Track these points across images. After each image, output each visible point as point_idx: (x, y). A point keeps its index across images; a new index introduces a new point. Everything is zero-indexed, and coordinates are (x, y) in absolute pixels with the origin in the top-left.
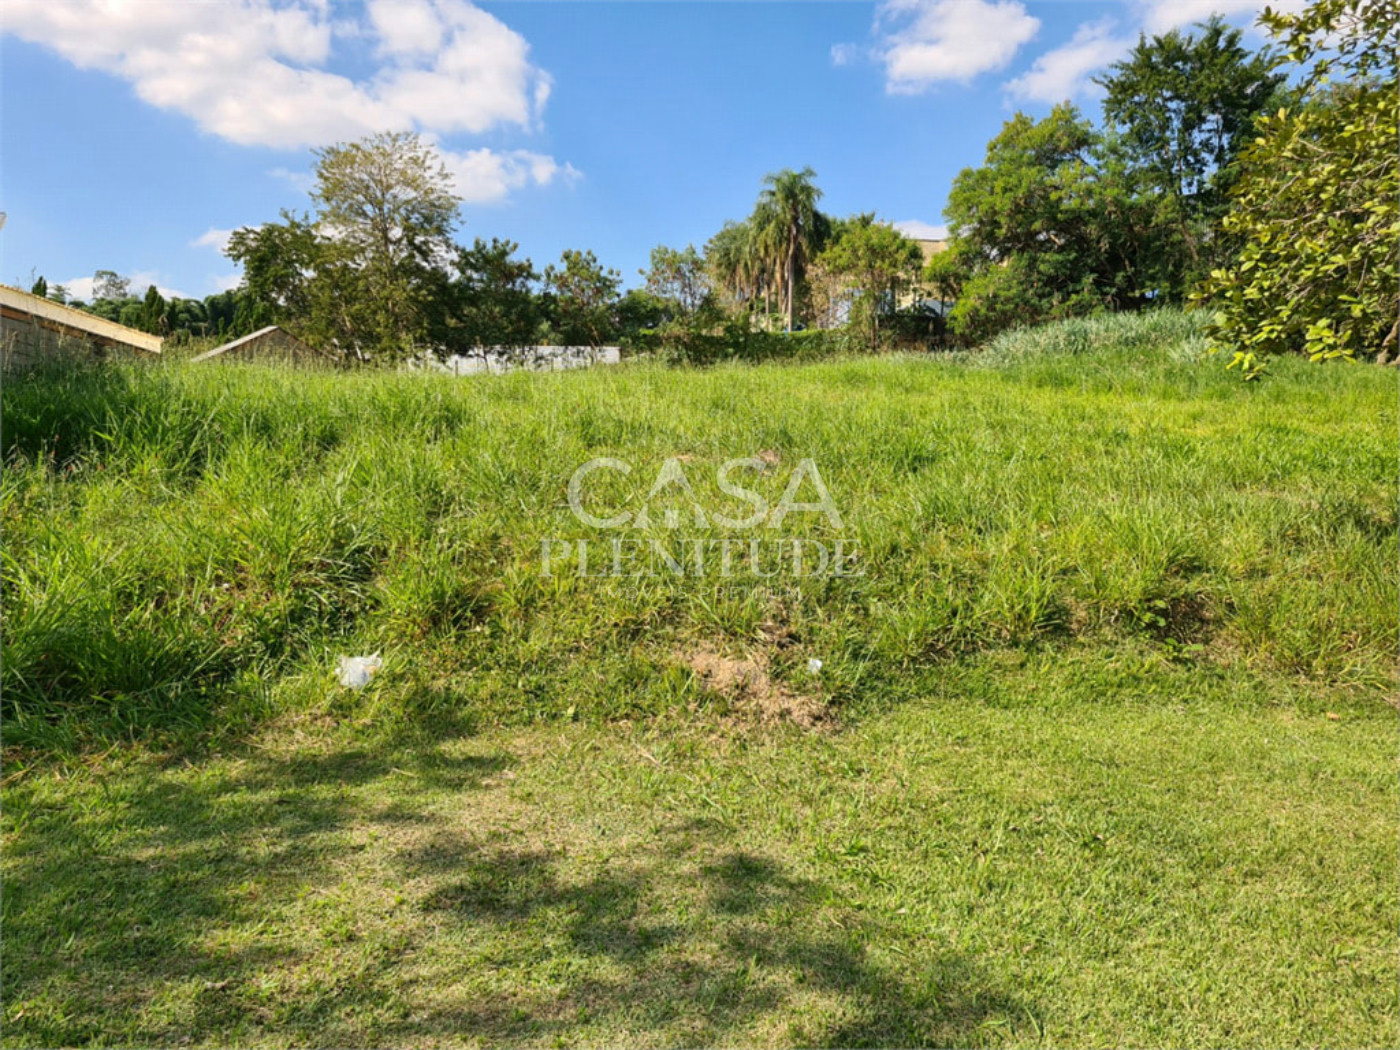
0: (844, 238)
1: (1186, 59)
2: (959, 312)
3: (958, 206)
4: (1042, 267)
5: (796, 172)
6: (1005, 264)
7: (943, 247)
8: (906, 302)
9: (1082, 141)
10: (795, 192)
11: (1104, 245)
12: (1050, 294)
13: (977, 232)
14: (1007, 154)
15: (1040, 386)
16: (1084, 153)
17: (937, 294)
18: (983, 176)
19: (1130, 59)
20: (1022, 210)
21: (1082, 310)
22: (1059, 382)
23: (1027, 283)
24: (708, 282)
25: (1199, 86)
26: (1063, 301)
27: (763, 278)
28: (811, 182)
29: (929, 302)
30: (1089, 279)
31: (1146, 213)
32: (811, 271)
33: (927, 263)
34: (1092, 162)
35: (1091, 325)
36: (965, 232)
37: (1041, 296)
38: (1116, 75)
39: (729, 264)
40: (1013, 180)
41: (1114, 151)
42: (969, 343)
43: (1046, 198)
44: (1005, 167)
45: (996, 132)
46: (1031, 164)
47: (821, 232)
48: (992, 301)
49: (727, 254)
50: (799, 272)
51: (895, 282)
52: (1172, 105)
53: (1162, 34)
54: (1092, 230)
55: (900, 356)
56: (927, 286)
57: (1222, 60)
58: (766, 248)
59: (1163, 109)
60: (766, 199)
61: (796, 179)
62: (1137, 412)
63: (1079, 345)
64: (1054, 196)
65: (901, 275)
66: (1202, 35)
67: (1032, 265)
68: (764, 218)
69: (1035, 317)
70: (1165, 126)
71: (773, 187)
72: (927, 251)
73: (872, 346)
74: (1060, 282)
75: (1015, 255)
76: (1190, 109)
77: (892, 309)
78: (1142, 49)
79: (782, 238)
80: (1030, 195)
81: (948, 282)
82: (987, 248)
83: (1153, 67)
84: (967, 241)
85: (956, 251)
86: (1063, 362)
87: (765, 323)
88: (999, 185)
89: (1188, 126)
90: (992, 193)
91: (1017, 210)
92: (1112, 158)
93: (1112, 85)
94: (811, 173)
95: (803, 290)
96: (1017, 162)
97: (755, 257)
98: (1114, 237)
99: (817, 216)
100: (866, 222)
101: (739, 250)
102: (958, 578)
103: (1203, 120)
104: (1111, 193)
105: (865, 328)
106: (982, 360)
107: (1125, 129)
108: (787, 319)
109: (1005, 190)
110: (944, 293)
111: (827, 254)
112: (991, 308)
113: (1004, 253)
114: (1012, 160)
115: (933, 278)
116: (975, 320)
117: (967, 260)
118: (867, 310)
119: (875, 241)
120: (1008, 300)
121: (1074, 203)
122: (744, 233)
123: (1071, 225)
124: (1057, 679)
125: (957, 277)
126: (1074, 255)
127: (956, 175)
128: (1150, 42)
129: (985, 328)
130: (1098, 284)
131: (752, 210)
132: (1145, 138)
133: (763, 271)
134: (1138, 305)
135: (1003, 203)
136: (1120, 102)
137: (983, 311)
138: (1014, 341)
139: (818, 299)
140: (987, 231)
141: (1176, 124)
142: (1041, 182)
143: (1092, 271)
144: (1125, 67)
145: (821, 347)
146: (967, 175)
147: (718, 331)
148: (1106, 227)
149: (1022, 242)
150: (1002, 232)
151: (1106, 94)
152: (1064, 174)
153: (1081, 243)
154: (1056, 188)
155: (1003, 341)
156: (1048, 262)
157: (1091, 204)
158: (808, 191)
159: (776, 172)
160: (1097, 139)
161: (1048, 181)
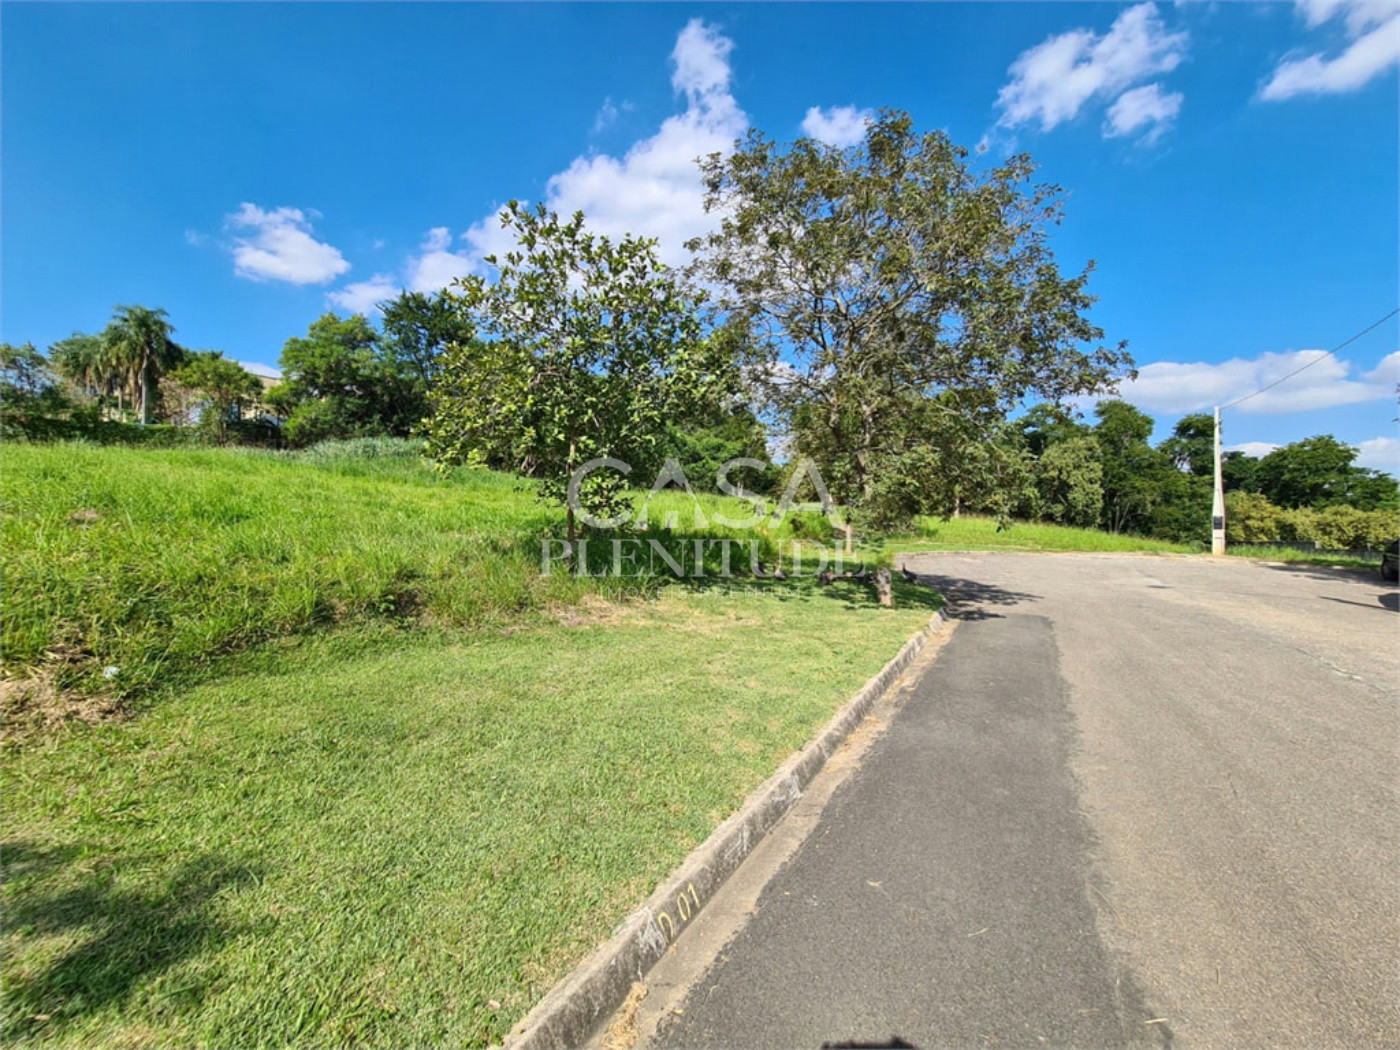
0: (194, 364)
1: (428, 309)
2: (290, 425)
3: (288, 359)
4: (348, 406)
5: (149, 309)
6: (323, 400)
7: (279, 383)
8: (250, 415)
9: (371, 338)
10: (148, 325)
11: (386, 398)
12: (353, 422)
13: (303, 378)
14: (323, 335)
15: (344, 474)
16: (372, 345)
17: (273, 411)
18: (306, 344)
19: (397, 300)
20: (335, 370)
21: (373, 434)
22: (355, 473)
23: (337, 413)
24: (53, 376)
25: (435, 325)
26: (361, 427)
27: (116, 380)
28: (164, 319)
29: (268, 416)
30: (377, 417)
31: (409, 385)
32: (163, 382)
33: (265, 392)
34: (378, 351)
35: (378, 442)
36: (295, 376)
37: (347, 423)
38: (390, 306)
39: (78, 365)
40: (327, 351)
41: (390, 348)
42: (298, 445)
43: (349, 365)
44: (321, 342)
45: (317, 320)
46: (339, 344)
47: (174, 356)
48: (314, 422)
49: (75, 356)
50: (152, 382)
51: (240, 401)
52: (422, 331)
53: (415, 293)
54: (378, 389)
55: (243, 450)
56: (266, 407)
57: (447, 314)
58: (118, 359)
59: (416, 332)
60: (118, 322)
61: (149, 314)
62: (398, 492)
63: (371, 454)
64: (354, 365)
65: (245, 396)
66: (435, 300)
67: (341, 404)
68: (116, 337)
69: (344, 435)
70: (418, 341)
71: (127, 316)
72: (266, 383)
73: (219, 442)
74: (361, 416)
75: (330, 396)
76: (430, 335)
77: (239, 418)
78: (404, 296)
79: (135, 352)
80: (338, 362)
81: (281, 405)
82: (311, 389)
83: (410, 308)
84: (295, 382)
85: (287, 387)
86: (361, 463)
87: (116, 415)
88: (318, 352)
89: (430, 344)
90: (313, 355)
91: (330, 369)
92: (389, 352)
93: (387, 311)
94: (164, 313)
95: (155, 396)
96: (329, 341)
97: (107, 364)
98: (391, 396)
99: (169, 344)
100: (215, 357)
101: (88, 356)
102: (254, 593)
103: (438, 343)
104: (389, 371)
105: (214, 429)
106: (306, 457)
107: (396, 337)
108: (141, 415)
109: (322, 356)
110: (280, 413)
111: (179, 372)
112: (314, 425)
113: (322, 394)
114: (326, 339)
115: (269, 402)
116: (301, 430)
117: (297, 393)
118: (216, 416)
119: (222, 369)
120: (325, 422)
121: (367, 372)
122: (95, 343)
123: (366, 384)
124: (324, 649)
125: (289, 404)
126: (367, 402)
127: (288, 340)
128: (408, 294)
129: (307, 438)
130: (382, 420)
131: (103, 330)
132: (408, 345)
133: (115, 376)
134: (405, 435)
135: (321, 364)
136: (392, 322)
137: (308, 427)
138: (329, 447)
139: (170, 404)
140: (310, 378)
141: (424, 341)
142: (346, 356)
143: (380, 412)
144: (394, 303)
145: (172, 438)
146: (295, 341)
147: (65, 416)
148: (386, 388)
149: (332, 388)
150: (321, 381)
151: (384, 316)
152: (360, 354)
153: (373, 394)
154: (356, 361)
155: (321, 447)
156: (351, 404)
157: (377, 375)
158: (162, 326)
159: (130, 305)
160: (380, 339)
161: (350, 356)
